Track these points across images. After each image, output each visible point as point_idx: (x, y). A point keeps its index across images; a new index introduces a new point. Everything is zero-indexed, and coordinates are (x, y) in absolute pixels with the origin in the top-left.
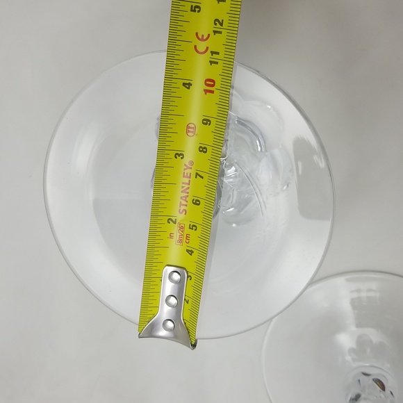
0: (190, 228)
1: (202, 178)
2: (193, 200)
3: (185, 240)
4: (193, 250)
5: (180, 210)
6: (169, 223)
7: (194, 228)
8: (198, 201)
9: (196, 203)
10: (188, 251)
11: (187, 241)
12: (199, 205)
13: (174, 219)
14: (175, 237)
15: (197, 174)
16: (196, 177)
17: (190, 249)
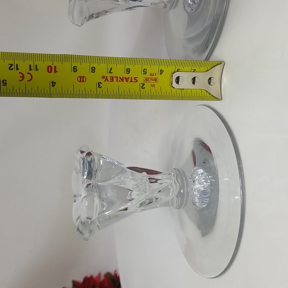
0: (146, 74)
1: (111, 68)
2: (127, 73)
3: (154, 77)
4: (160, 70)
6: (144, 88)
7: (145, 71)
10: (161, 74)
11: (155, 74)
12: (129, 69)
13: (141, 85)
14: (153, 83)
15: (110, 72)
16: (112, 73)
17: (159, 72)
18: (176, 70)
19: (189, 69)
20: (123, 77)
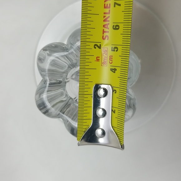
0: (112, 50)
1: (120, 5)
2: (114, 26)
3: (108, 61)
4: (116, 68)
5: (103, 36)
6: (95, 48)
7: (116, 49)
8: (118, 26)
9: (116, 28)
10: (111, 70)
11: (111, 62)
12: (118, 29)
13: (99, 44)
14: (100, 60)
15: (115, 4)
16: (115, 6)
17: (113, 68)
18: (114, 89)
19: (116, 105)
20: (109, 21)
